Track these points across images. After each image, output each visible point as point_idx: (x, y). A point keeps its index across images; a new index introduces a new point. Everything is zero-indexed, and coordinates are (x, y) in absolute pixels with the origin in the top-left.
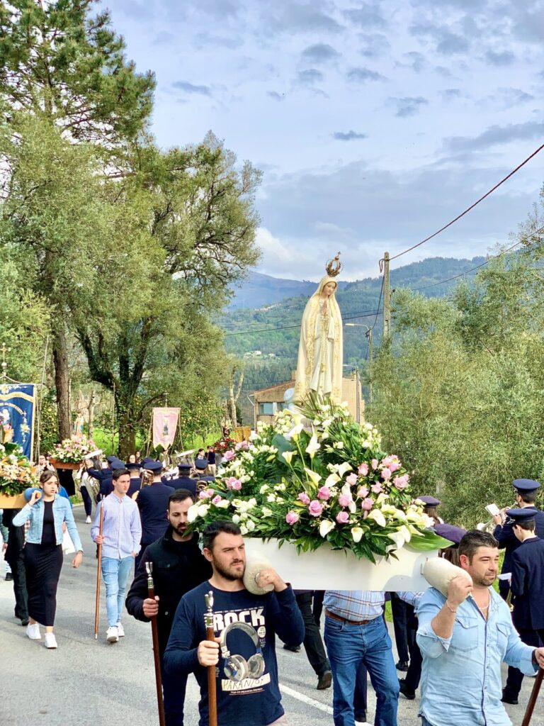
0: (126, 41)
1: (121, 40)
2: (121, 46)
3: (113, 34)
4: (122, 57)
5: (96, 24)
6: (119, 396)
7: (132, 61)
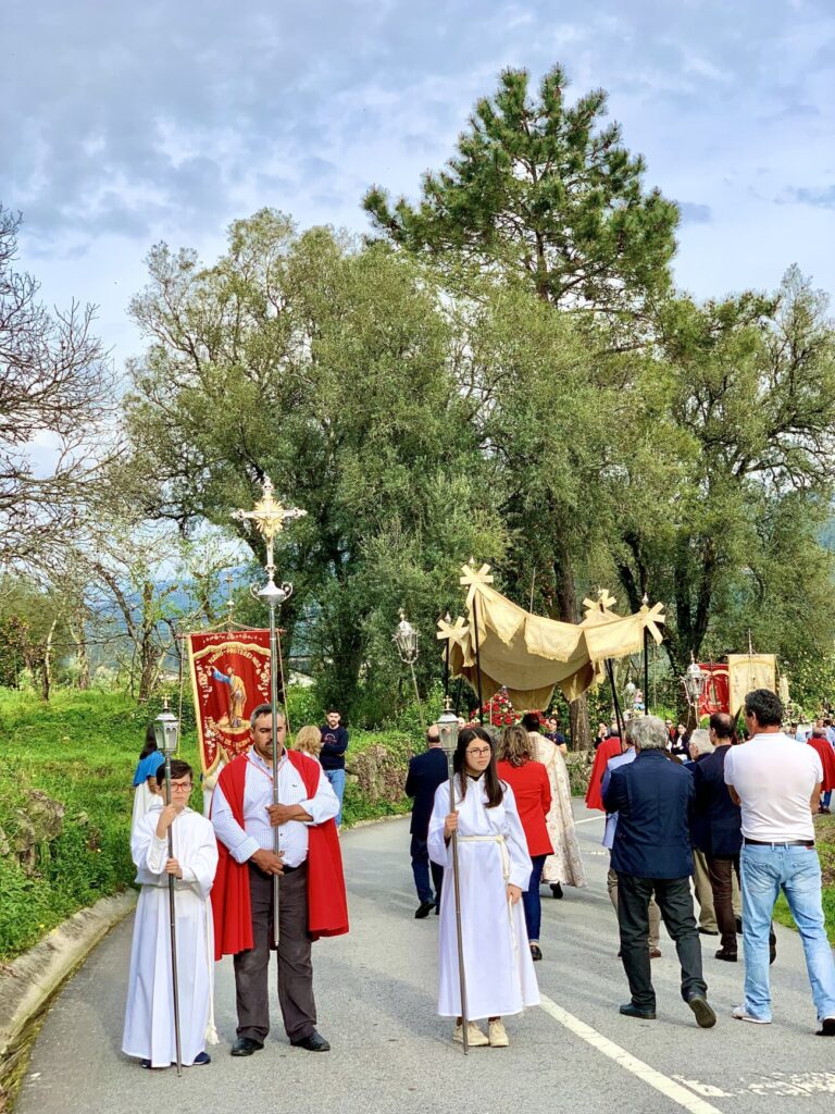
0: (646, 162)
1: (640, 161)
2: (639, 169)
3: (625, 155)
4: (638, 185)
5: (601, 144)
6: (675, 651)
7: (657, 188)
